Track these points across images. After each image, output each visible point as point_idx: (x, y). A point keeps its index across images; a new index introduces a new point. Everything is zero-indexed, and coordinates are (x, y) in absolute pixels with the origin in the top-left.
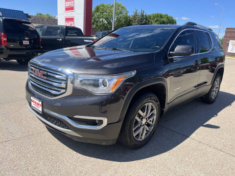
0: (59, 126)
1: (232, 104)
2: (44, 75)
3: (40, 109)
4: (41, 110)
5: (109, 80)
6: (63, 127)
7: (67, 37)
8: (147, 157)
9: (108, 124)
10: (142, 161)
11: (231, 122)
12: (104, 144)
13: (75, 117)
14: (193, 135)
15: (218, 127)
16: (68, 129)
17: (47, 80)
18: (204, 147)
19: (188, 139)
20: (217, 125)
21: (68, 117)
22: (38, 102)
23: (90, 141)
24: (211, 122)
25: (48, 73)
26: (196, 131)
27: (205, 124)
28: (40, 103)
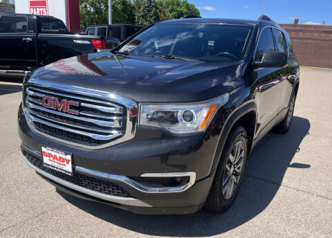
0: (109, 193)
1: (309, 132)
2: (72, 107)
3: (68, 168)
4: (70, 170)
5: (197, 111)
6: (118, 195)
7: (40, 35)
8: (243, 222)
9: (196, 182)
10: (239, 229)
11: (321, 158)
12: (186, 212)
13: (143, 175)
14: (285, 181)
15: (308, 166)
16: (129, 196)
17: (80, 116)
18: (305, 196)
19: (281, 187)
20: (306, 163)
21: (128, 177)
22: (63, 156)
23: (164, 212)
24: (297, 159)
25: (82, 104)
26: (286, 175)
27: (291, 164)
28: (69, 157)
